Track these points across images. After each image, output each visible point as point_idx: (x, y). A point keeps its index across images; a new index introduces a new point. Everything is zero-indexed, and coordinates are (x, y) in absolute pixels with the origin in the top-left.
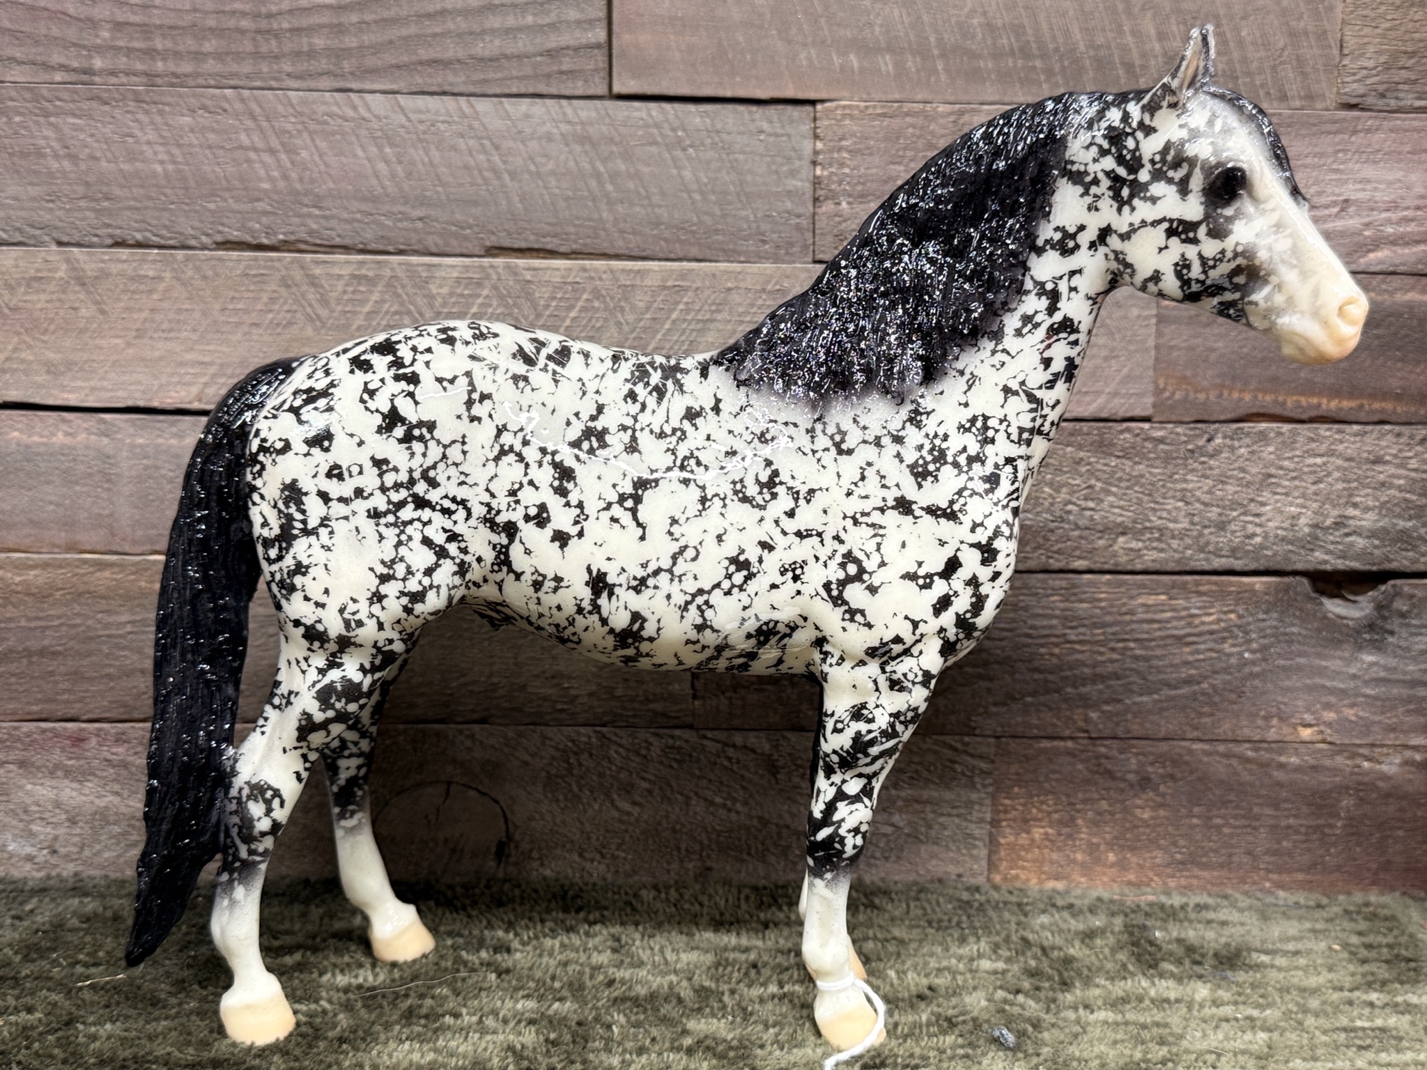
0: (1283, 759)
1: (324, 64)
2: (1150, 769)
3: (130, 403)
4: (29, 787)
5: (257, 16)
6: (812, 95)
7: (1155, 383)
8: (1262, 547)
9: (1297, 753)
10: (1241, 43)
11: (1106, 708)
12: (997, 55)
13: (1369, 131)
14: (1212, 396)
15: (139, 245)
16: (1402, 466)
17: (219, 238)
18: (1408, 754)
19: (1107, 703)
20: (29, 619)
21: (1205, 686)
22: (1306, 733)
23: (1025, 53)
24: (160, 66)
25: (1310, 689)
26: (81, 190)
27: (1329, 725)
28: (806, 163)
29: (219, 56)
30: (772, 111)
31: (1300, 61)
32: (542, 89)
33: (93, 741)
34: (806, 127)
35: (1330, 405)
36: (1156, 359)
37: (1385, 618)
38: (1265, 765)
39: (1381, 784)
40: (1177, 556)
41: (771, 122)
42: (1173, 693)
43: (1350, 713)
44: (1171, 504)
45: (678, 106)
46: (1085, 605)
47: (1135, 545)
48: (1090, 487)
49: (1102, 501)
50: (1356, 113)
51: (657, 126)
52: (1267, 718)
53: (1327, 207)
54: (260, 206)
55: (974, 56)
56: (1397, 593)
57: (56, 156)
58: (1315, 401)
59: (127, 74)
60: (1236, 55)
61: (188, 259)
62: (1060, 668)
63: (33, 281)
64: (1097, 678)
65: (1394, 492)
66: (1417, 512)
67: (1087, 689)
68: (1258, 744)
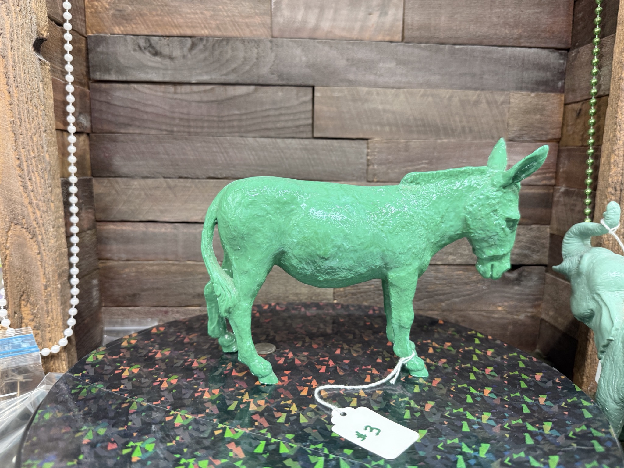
0: (493, 315)
1: (236, 129)
3: (183, 220)
5: (218, 117)
6: (367, 137)
9: (497, 314)
10: (482, 123)
11: (447, 302)
12: (417, 126)
13: (515, 147)
15: (186, 178)
16: (525, 235)
17: (208, 176)
18: (526, 314)
19: (446, 300)
20: (154, 279)
21: (473, 296)
22: (500, 309)
23: (424, 126)
24: (192, 130)
25: (501, 296)
26: (170, 163)
27: (505, 306)
28: (364, 156)
29: (208, 127)
30: (356, 142)
31: (497, 128)
32: (295, 135)
33: (170, 313)
34: (365, 146)
37: (520, 277)
38: (489, 317)
39: (520, 322)
40: (465, 261)
41: (355, 144)
42: (464, 298)
43: (512, 303)
45: (331, 140)
46: (440, 274)
50: (511, 142)
51: (325, 146)
52: (490, 304)
54: (219, 167)
55: (410, 126)
56: (524, 270)
57: (164, 154)
59: (184, 132)
60: (480, 127)
61: (199, 182)
62: (432, 292)
63: (157, 188)
64: (444, 294)
65: (522, 244)
66: (529, 248)
67: (441, 297)
68: (487, 312)
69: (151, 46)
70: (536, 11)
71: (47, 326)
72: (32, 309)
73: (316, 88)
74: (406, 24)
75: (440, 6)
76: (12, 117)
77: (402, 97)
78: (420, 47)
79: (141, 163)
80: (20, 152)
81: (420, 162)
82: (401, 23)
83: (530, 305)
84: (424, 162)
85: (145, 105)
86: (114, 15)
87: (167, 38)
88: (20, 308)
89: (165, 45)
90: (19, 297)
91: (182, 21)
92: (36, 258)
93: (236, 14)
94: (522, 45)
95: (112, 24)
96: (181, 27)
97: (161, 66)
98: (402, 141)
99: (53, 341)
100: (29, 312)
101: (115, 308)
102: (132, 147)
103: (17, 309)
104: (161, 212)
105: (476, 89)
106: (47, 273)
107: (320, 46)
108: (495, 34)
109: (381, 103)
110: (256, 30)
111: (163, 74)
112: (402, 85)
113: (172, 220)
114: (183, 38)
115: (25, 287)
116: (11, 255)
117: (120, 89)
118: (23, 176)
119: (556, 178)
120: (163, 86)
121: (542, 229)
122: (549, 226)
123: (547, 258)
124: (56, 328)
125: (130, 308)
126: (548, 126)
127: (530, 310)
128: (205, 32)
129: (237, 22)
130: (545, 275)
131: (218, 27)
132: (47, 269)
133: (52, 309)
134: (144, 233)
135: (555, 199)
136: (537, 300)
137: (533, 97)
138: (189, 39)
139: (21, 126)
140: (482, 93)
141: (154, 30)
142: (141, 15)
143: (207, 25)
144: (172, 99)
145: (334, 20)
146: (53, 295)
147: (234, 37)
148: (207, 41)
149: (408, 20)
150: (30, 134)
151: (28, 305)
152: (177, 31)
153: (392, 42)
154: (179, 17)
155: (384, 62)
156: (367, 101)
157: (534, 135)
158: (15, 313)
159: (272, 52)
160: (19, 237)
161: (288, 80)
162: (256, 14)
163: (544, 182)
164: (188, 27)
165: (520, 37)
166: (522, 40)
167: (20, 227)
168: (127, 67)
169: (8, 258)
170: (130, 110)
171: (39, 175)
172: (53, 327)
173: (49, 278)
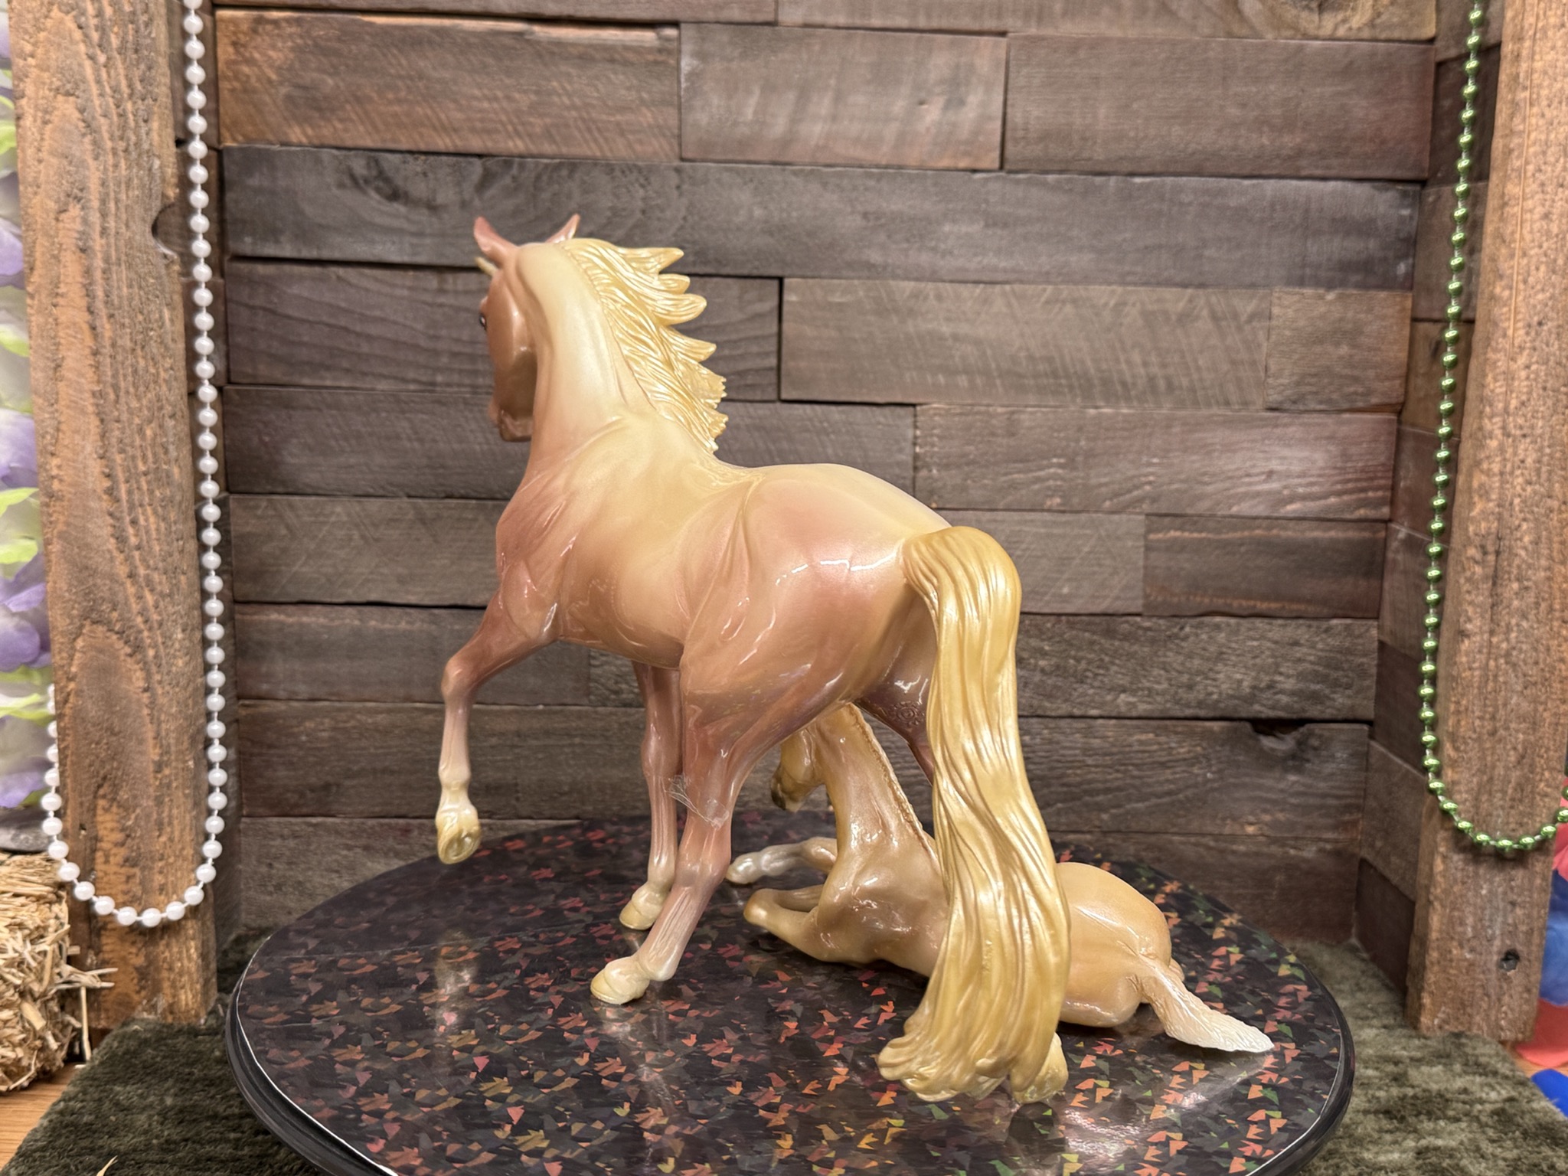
0: (1235, 847)
2: (1143, 854)
3: (452, 602)
4: (369, 864)
6: (912, 400)
7: (1144, 590)
8: (1218, 701)
9: (1243, 843)
10: (1198, 369)
11: (1114, 811)
12: (1036, 376)
13: (1285, 425)
14: (1183, 599)
15: (462, 497)
16: (1313, 646)
18: (1321, 844)
19: (1114, 807)
20: (376, 748)
21: (1181, 796)
22: (1250, 830)
23: (1055, 375)
24: (480, 381)
25: (1253, 799)
26: (425, 461)
27: (1266, 824)
28: (907, 446)
30: (887, 410)
31: (1239, 380)
32: (734, 394)
33: (416, 833)
34: (910, 420)
35: (1262, 606)
36: (1146, 576)
37: (1303, 751)
38: (1222, 851)
39: (1304, 866)
40: (1160, 707)
41: (885, 417)
42: (1159, 801)
43: (1281, 816)
44: (1156, 672)
45: (825, 407)
46: (1098, 741)
47: (1132, 699)
48: (1102, 660)
49: (1107, 669)
50: (1276, 414)
51: (810, 420)
52: (1224, 819)
53: (1257, 475)
55: (1020, 376)
56: (1311, 734)
57: (410, 440)
58: (1252, 603)
59: (459, 385)
60: (1195, 376)
62: (1080, 784)
63: (392, 521)
64: (1107, 791)
65: (1307, 665)
66: (1323, 679)
67: (1100, 798)
68: (1218, 837)
69: (381, 175)
70: (1339, 88)
71: (157, 856)
72: (124, 818)
73: (787, 281)
74: (1009, 125)
75: (1096, 80)
76: (99, 382)
77: (999, 305)
78: (1045, 184)
79: (352, 461)
80: (114, 461)
81: (1045, 462)
82: (998, 124)
83: (1330, 821)
84: (1055, 460)
85: (364, 319)
86: (289, 98)
87: (423, 157)
88: (95, 815)
89: (417, 174)
90: (93, 789)
91: (459, 115)
92: (139, 700)
93: (595, 102)
94: (1304, 173)
95: (285, 119)
96: (455, 130)
97: (406, 226)
98: (1000, 410)
99: (170, 891)
100: (115, 825)
101: (275, 820)
102: (330, 421)
103: (86, 817)
104: (401, 580)
105: (1185, 285)
106: (163, 733)
107: (798, 182)
108: (1234, 148)
109: (948, 320)
110: (641, 142)
111: (412, 245)
112: (1000, 277)
113: (427, 602)
114: (461, 159)
115: (108, 767)
116: (79, 693)
117: (301, 278)
118: (117, 514)
119: (1392, 503)
120: (411, 273)
121: (1357, 632)
122: (1376, 623)
123: (1372, 704)
124: (179, 863)
125: (314, 820)
126: (1371, 373)
127: (1330, 835)
128: (517, 145)
129: (594, 122)
130: (1369, 745)
131: (548, 135)
132: (164, 726)
133: (170, 817)
134: (357, 633)
135: (1390, 555)
136: (1348, 808)
137: (1331, 302)
138: (477, 162)
139: (117, 401)
140: (1201, 292)
141: (388, 136)
142: (359, 100)
143: (520, 128)
144: (431, 305)
145: (834, 118)
146: (174, 785)
147: (587, 158)
148: (522, 166)
149: (1016, 116)
150: (137, 421)
151: (114, 809)
152: (447, 141)
153: (975, 171)
154: (452, 106)
155: (954, 221)
156: (912, 313)
157: (1335, 396)
158: (82, 827)
159: (681, 195)
160: (101, 651)
161: (719, 262)
162: (642, 101)
163: (1362, 512)
164: (473, 130)
165: (1299, 153)
166: (1303, 162)
167: (105, 628)
168: (320, 226)
169: (72, 699)
170: (327, 329)
171: (155, 513)
172: (171, 860)
173: (169, 745)
